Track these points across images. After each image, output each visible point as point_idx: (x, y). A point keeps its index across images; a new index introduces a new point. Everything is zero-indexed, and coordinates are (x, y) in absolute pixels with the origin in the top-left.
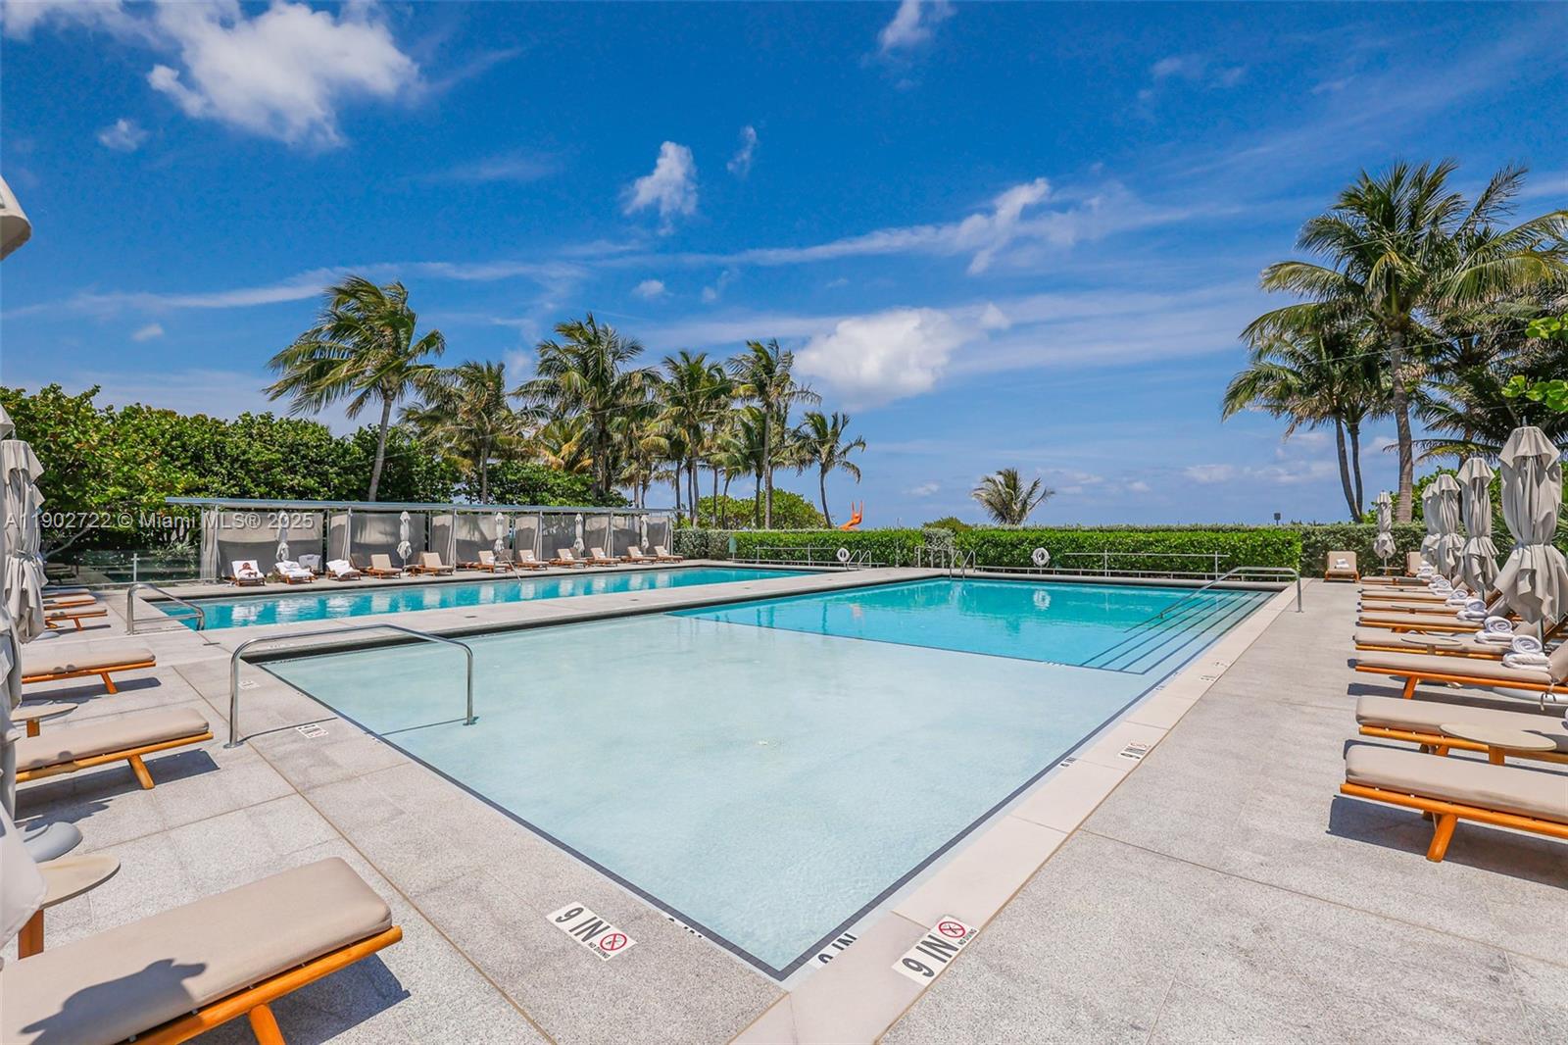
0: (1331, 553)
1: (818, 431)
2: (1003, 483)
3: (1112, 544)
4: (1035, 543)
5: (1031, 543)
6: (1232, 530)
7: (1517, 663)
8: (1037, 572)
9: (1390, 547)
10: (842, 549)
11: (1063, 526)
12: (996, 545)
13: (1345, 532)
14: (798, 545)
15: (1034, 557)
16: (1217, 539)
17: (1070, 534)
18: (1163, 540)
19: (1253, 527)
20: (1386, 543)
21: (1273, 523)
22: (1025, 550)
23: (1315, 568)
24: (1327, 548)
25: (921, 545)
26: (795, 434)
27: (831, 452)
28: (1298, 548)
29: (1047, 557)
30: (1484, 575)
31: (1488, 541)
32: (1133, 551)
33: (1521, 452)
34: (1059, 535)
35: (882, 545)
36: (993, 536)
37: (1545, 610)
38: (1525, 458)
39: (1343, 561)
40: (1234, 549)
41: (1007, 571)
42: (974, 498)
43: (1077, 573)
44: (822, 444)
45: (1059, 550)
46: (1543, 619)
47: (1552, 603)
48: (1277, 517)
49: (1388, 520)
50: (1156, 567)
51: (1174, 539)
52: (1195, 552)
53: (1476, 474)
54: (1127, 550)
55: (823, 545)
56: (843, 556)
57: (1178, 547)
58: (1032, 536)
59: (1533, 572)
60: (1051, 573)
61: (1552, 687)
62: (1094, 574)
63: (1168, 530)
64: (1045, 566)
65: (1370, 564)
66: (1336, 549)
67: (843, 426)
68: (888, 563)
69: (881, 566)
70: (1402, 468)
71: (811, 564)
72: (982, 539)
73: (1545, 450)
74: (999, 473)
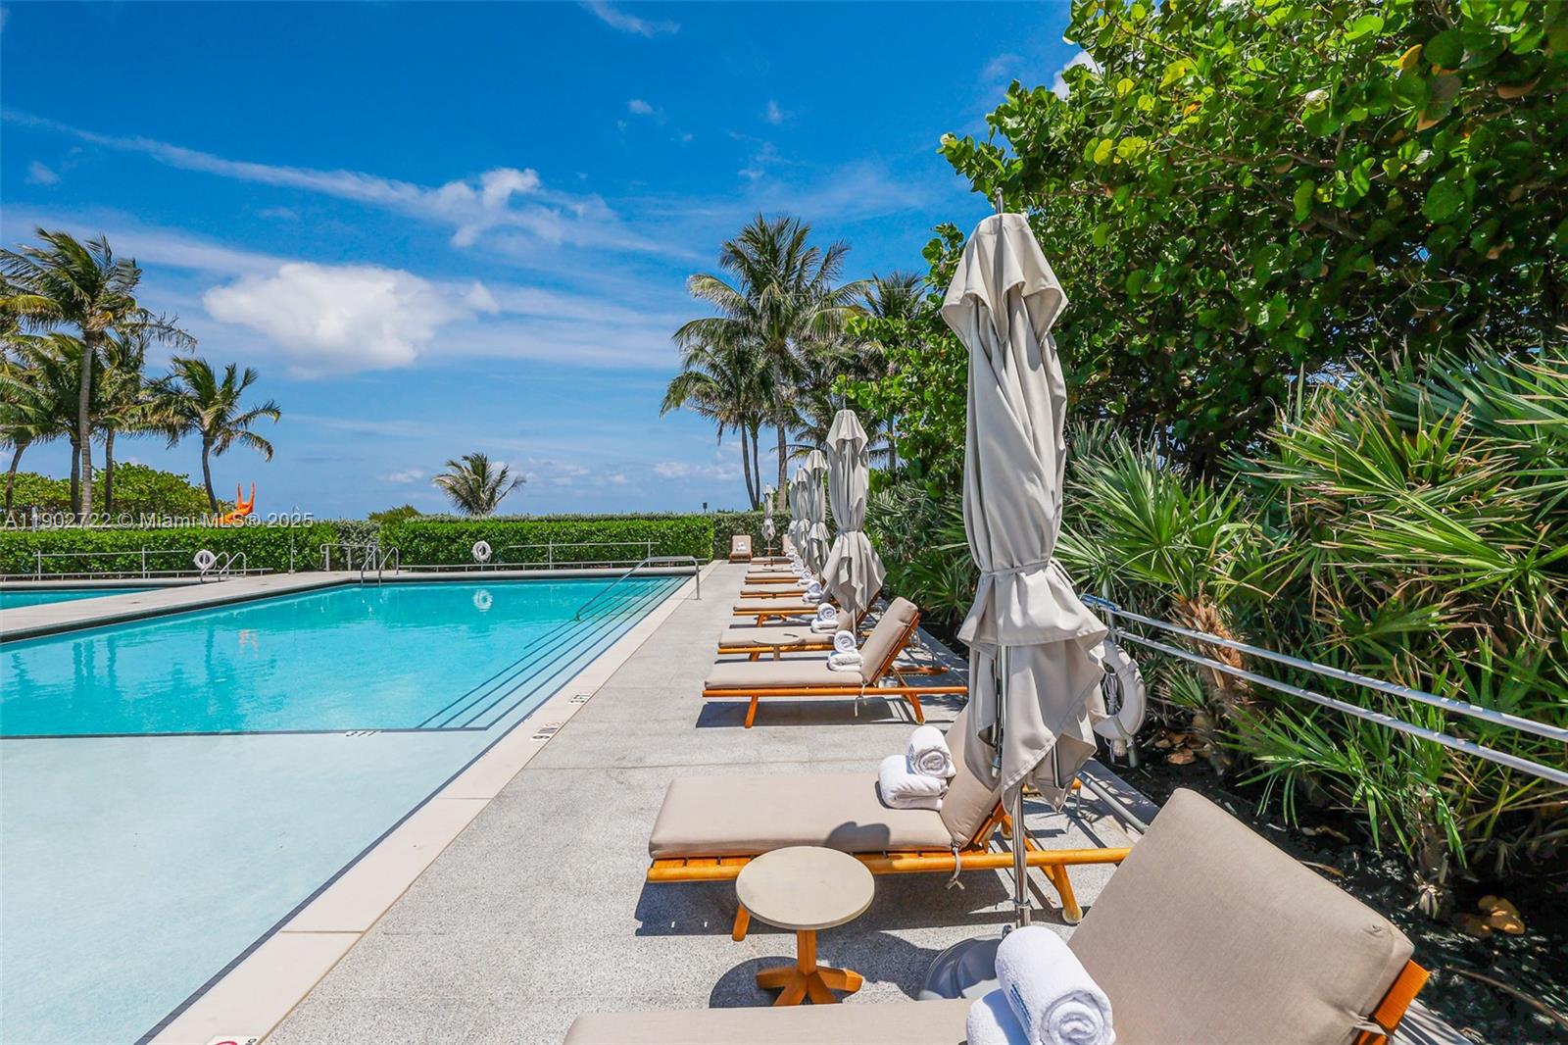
0: (734, 537)
1: (197, 386)
2: (470, 468)
3: (557, 534)
4: (475, 536)
5: (470, 536)
6: (664, 518)
7: (838, 664)
8: (478, 569)
9: (772, 531)
10: (204, 551)
11: (510, 515)
12: (429, 539)
13: (743, 518)
14: (122, 548)
15: (474, 551)
16: (650, 527)
17: (514, 525)
18: (604, 529)
19: (680, 514)
20: (769, 527)
21: (701, 512)
22: (464, 545)
23: (724, 553)
24: (733, 533)
25: (332, 542)
26: (157, 388)
27: (220, 417)
28: (711, 534)
29: (489, 551)
30: (821, 556)
31: (823, 525)
32: (577, 542)
33: (841, 436)
34: (502, 526)
35: (269, 543)
36: (426, 528)
37: (858, 598)
38: (844, 441)
39: (742, 544)
40: (663, 536)
41: (441, 570)
42: (435, 485)
43: (521, 568)
44: (205, 406)
45: (502, 543)
46: (857, 606)
47: (863, 589)
48: (705, 506)
49: (771, 509)
50: (599, 556)
51: (615, 528)
52: (632, 541)
53: (815, 466)
54: (571, 541)
55: (169, 546)
56: (204, 559)
57: (619, 537)
58: (472, 529)
59: (851, 559)
60: (492, 569)
61: (863, 689)
62: (539, 568)
63: (611, 519)
64: (485, 561)
65: (760, 546)
66: (738, 534)
67: (245, 384)
68: (278, 567)
69: (265, 573)
70: (780, 466)
71: (147, 576)
72: (413, 532)
73: (858, 435)
74: (466, 458)
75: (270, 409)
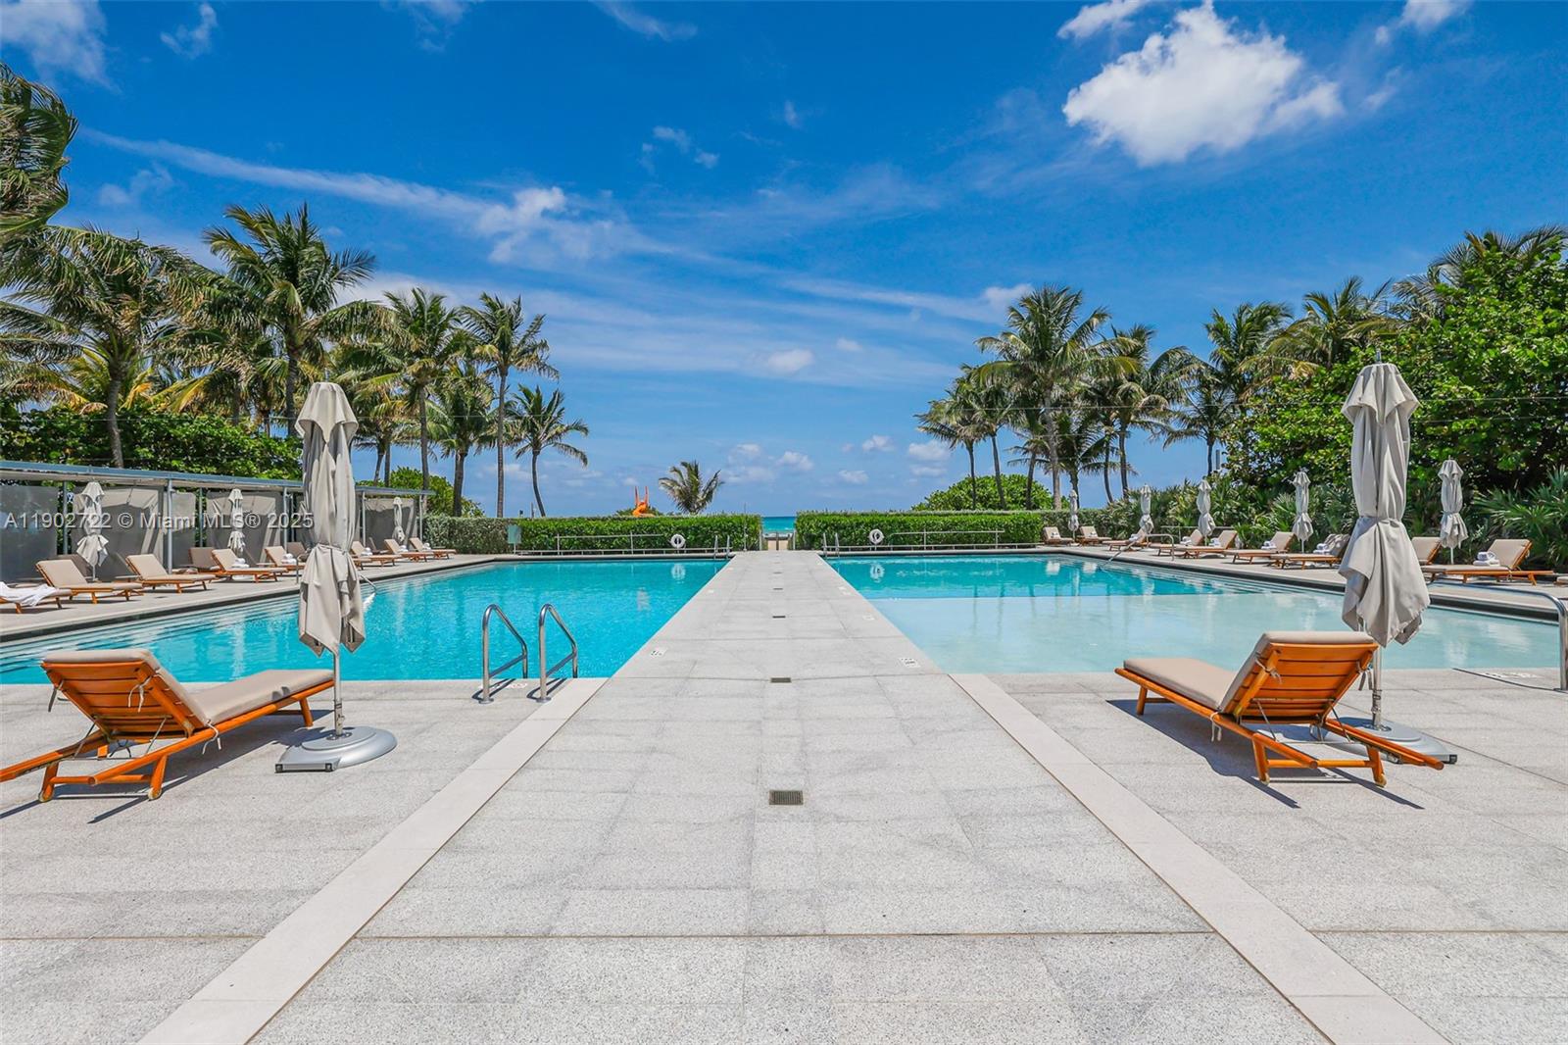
2: (686, 472)
3: (929, 525)
4: (871, 525)
5: (866, 525)
8: (873, 549)
10: (677, 535)
14: (616, 532)
15: (871, 537)
17: (898, 517)
18: (965, 521)
22: (862, 532)
29: (882, 537)
32: (944, 531)
34: (889, 518)
41: (847, 549)
43: (903, 549)
45: (891, 531)
51: (972, 520)
52: (984, 529)
54: (940, 530)
55: (651, 532)
56: (677, 542)
58: (867, 520)
60: (885, 549)
64: (879, 544)
71: (638, 553)
74: (684, 464)
75: (578, 427)
